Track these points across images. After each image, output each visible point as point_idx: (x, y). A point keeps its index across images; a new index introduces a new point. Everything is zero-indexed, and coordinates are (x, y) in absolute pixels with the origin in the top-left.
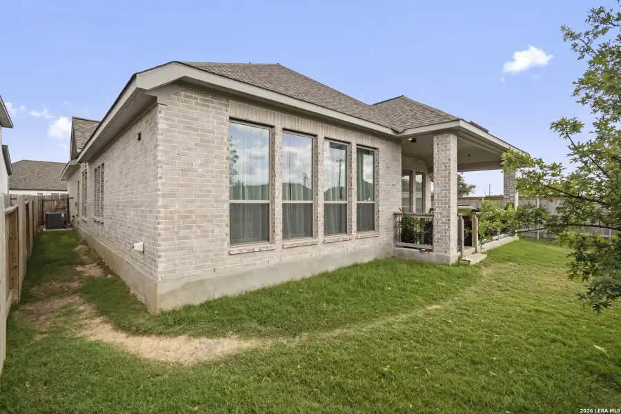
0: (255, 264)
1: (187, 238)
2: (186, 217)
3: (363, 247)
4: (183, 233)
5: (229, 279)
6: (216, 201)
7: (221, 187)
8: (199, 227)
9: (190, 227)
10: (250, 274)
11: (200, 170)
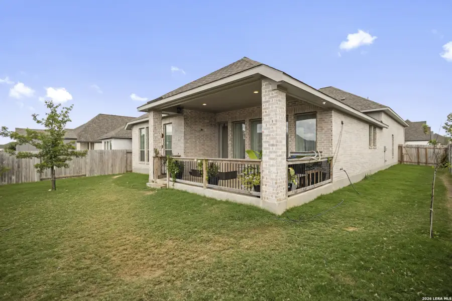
0: (142, 167)
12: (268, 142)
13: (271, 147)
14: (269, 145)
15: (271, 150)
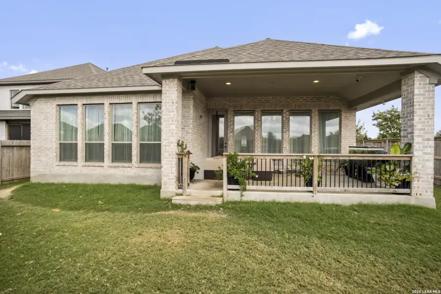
0: (67, 172)
1: (40, 156)
2: (39, 148)
3: (145, 174)
4: (39, 154)
5: (56, 176)
6: (51, 142)
7: (53, 136)
8: (44, 152)
9: (41, 152)
10: (63, 176)
11: (45, 129)
12: (421, 136)
13: (426, 142)
14: (423, 140)
15: (426, 145)
